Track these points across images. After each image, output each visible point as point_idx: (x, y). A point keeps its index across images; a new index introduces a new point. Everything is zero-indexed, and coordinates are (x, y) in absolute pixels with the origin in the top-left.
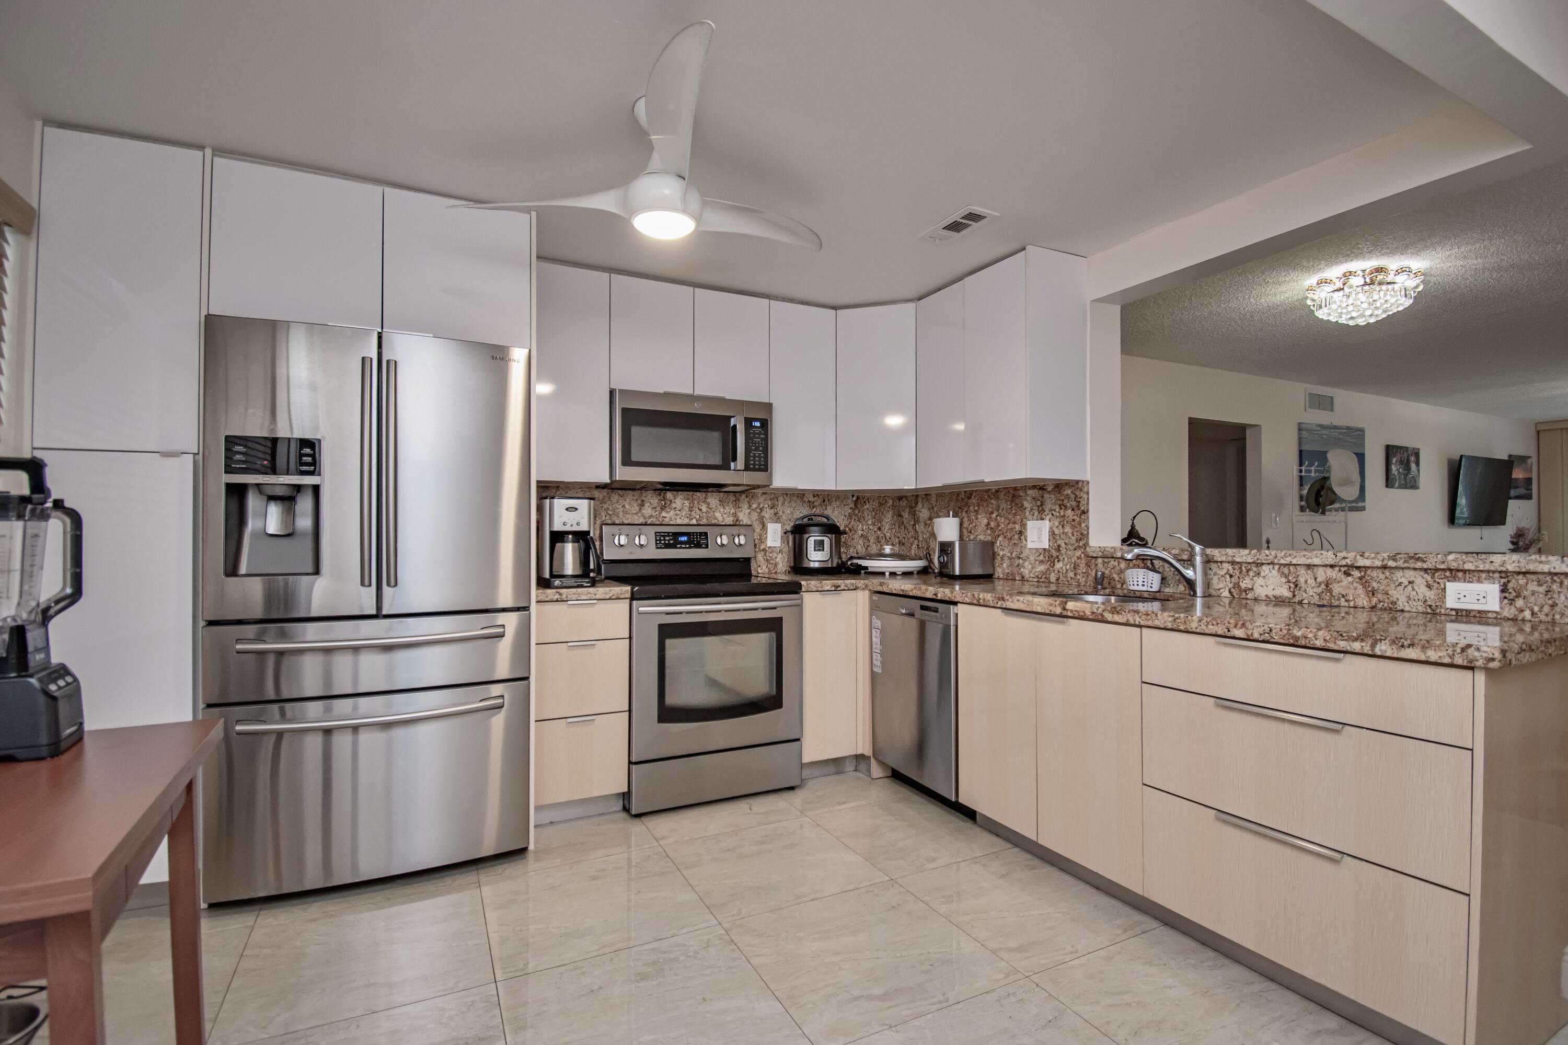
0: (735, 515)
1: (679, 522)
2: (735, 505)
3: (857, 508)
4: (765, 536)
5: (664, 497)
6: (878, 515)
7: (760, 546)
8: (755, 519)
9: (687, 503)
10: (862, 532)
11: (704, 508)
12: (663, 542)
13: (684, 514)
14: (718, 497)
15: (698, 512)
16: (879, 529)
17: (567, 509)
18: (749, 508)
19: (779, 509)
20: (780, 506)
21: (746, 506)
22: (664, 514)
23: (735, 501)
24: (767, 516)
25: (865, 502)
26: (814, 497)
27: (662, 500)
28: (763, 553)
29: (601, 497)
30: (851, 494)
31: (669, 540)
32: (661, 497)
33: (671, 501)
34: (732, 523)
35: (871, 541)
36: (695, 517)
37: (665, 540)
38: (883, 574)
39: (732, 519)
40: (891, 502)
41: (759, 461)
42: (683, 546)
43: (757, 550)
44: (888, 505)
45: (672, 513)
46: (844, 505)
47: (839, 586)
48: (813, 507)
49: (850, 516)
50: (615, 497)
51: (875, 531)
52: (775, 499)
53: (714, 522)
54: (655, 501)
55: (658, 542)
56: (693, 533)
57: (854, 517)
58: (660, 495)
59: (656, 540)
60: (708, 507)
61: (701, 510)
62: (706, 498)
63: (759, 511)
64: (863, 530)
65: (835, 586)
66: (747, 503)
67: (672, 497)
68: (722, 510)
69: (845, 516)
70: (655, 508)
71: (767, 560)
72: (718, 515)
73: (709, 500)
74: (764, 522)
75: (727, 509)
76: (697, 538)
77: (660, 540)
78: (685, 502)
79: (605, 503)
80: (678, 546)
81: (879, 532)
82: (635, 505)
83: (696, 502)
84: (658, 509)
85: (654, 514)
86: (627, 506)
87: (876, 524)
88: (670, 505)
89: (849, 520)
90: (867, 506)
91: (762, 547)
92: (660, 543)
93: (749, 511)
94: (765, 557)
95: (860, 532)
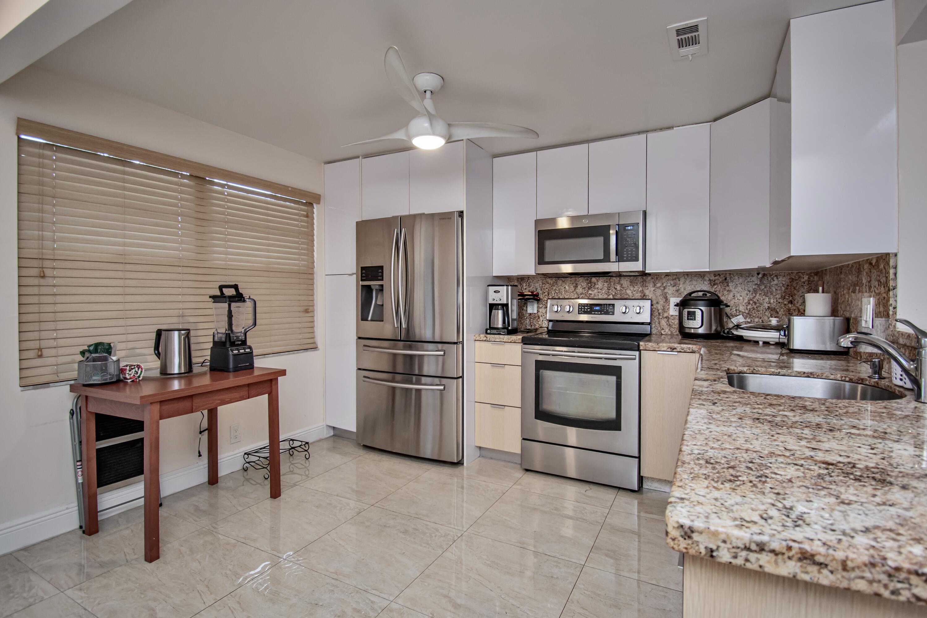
0: (642, 292)
1: (600, 297)
2: (643, 285)
3: (764, 284)
4: (668, 307)
5: (590, 281)
6: (789, 290)
7: (663, 314)
8: (659, 294)
9: (606, 284)
10: (769, 305)
11: (618, 288)
12: (583, 310)
13: (603, 292)
14: (629, 280)
15: (614, 290)
16: (791, 302)
17: (495, 292)
18: (654, 287)
19: (681, 286)
20: (681, 284)
21: (651, 286)
22: (590, 292)
23: (643, 282)
24: (670, 292)
25: (773, 279)
26: (715, 276)
27: (589, 283)
28: (666, 320)
29: (552, 282)
30: (756, 272)
31: (587, 309)
32: (588, 281)
33: (595, 283)
34: (640, 298)
35: (780, 313)
36: (612, 294)
37: (584, 309)
38: (757, 342)
39: (640, 294)
40: (806, 278)
41: (631, 254)
42: (596, 313)
43: (661, 317)
44: (802, 280)
45: (596, 291)
46: (748, 282)
47: (675, 348)
48: (714, 285)
49: (755, 291)
50: (560, 282)
51: (785, 304)
52: (677, 280)
53: (626, 297)
54: (584, 284)
55: (580, 310)
56: (604, 304)
57: (759, 292)
58: (587, 280)
59: (579, 309)
60: (621, 287)
61: (616, 289)
62: (619, 281)
63: (663, 288)
64: (770, 303)
65: (671, 348)
66: (652, 283)
67: (595, 281)
68: (632, 289)
69: (749, 291)
70: (584, 288)
71: (670, 325)
72: (629, 292)
73: (622, 282)
74: (666, 297)
75: (636, 288)
76: (606, 308)
77: (581, 309)
78: (605, 284)
79: (554, 286)
80: (593, 313)
81: (790, 305)
82: (572, 287)
83: (612, 284)
84: (587, 288)
85: (584, 292)
86: (567, 287)
87: (787, 297)
88: (594, 286)
89: (754, 295)
90: (776, 282)
91: (666, 315)
92: (581, 311)
93: (654, 289)
94: (668, 323)
95: (766, 306)
